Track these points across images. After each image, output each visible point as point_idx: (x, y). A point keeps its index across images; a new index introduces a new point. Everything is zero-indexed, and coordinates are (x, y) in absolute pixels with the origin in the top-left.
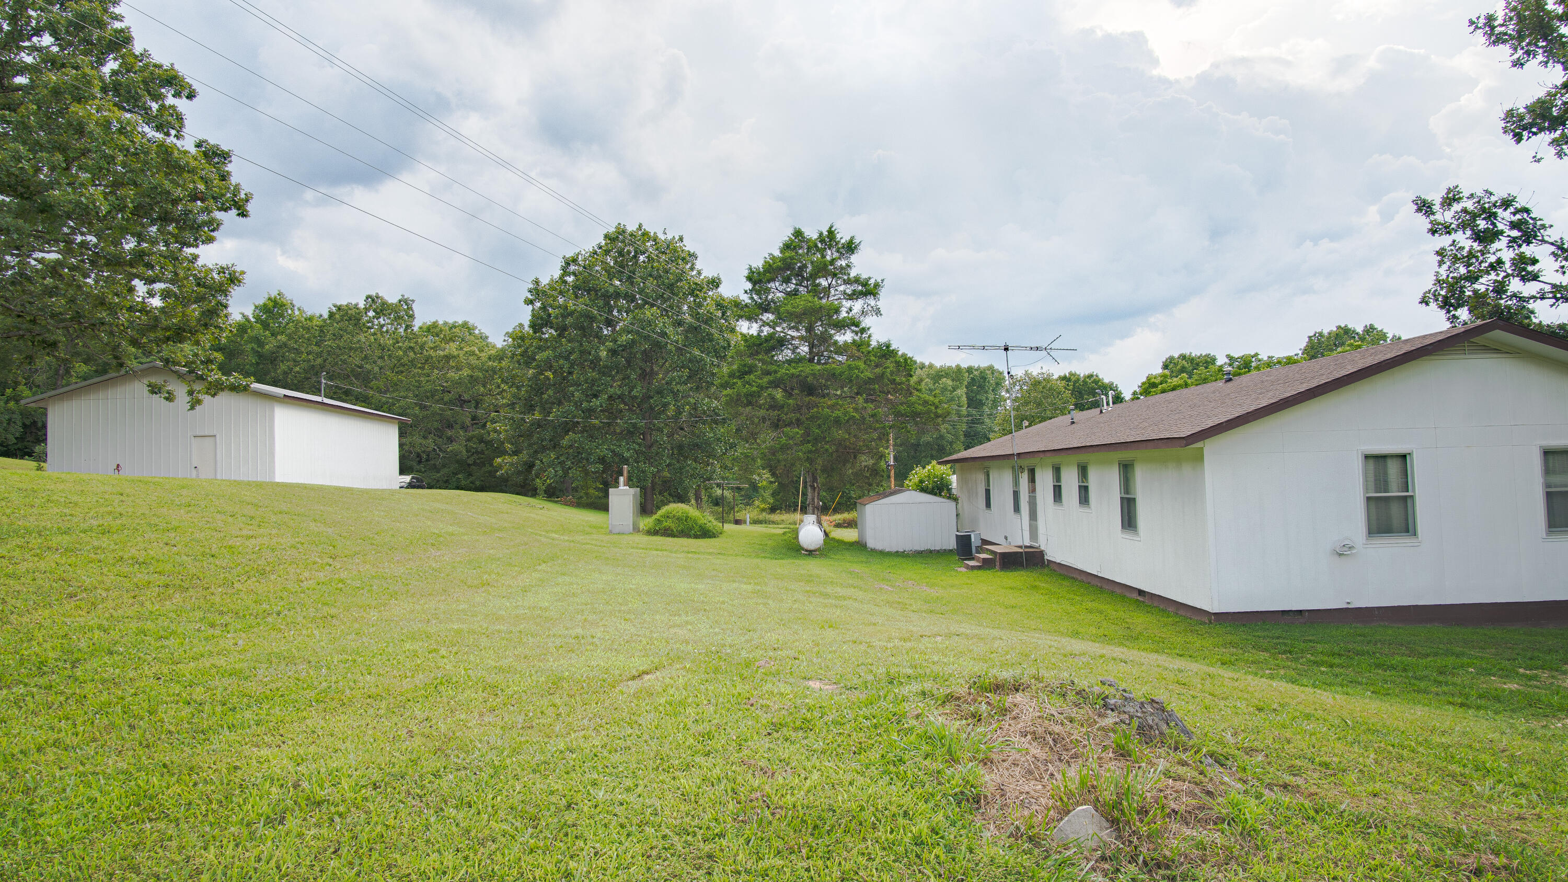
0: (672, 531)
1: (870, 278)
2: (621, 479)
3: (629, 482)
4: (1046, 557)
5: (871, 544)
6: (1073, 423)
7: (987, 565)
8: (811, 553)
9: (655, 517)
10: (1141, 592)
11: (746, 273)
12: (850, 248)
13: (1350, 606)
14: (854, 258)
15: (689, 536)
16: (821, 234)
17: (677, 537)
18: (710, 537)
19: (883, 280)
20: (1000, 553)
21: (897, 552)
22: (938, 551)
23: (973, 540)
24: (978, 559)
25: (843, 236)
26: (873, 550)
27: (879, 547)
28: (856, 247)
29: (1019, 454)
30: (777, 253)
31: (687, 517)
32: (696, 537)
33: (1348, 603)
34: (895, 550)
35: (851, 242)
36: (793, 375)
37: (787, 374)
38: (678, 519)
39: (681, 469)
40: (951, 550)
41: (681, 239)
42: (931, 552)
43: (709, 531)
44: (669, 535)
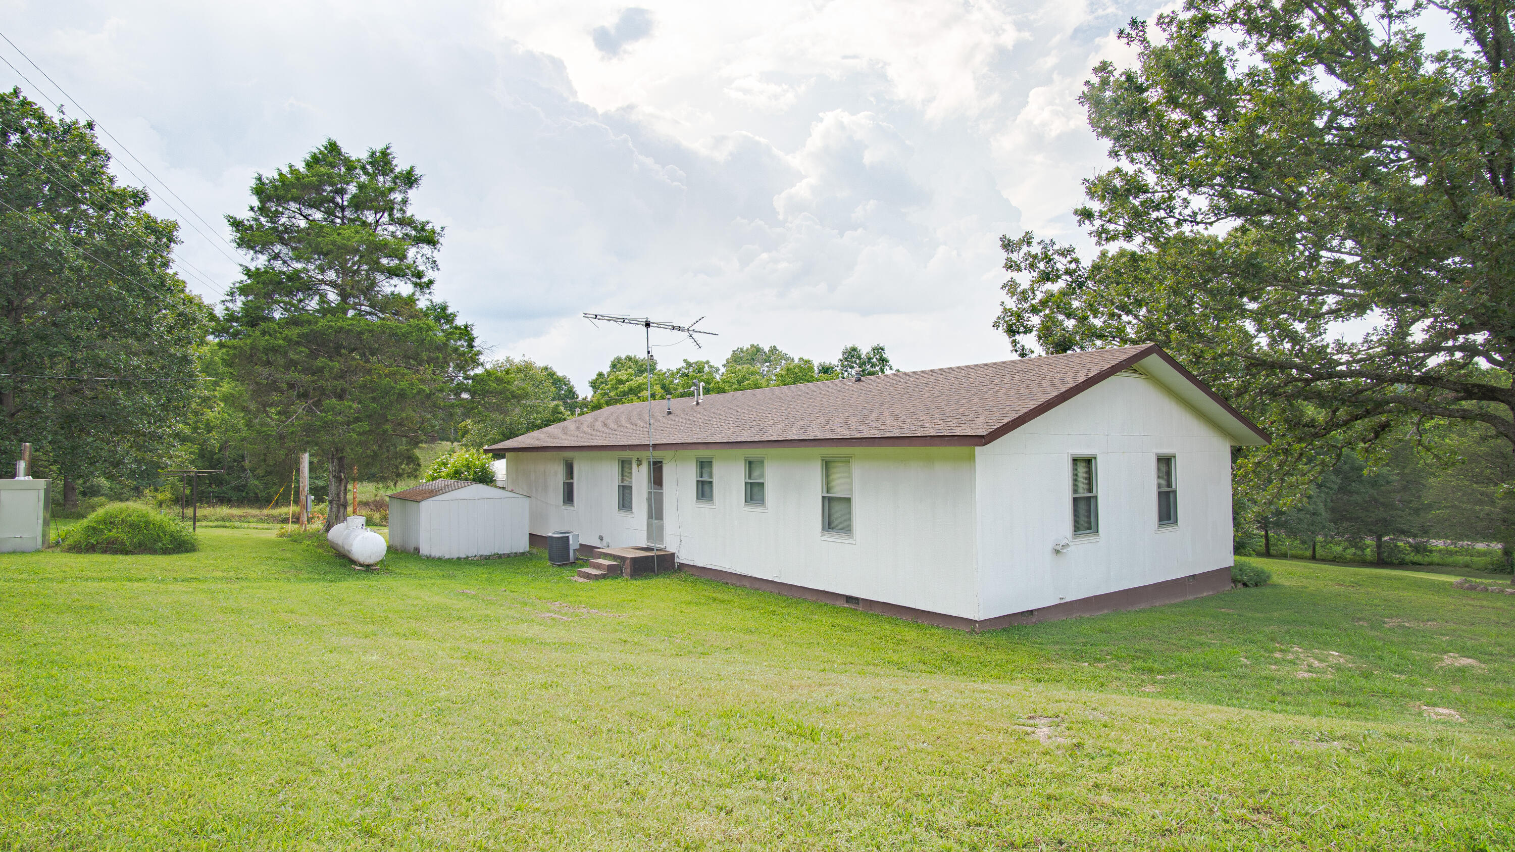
0: (123, 544)
1: (428, 223)
2: (22, 465)
3: (34, 472)
4: (677, 560)
5: (425, 550)
6: (669, 413)
7: (613, 572)
8: (368, 568)
9: (85, 522)
10: (849, 599)
11: (253, 183)
12: (409, 179)
13: (1062, 601)
14: (412, 194)
15: (153, 551)
16: (373, 154)
17: (133, 553)
18: (187, 551)
19: (443, 228)
20: (631, 558)
21: (459, 559)
22: (509, 555)
23: (571, 542)
24: (598, 566)
25: (401, 165)
26: (429, 558)
27: (436, 553)
28: (416, 181)
29: (655, 446)
30: (301, 167)
31: (148, 523)
32: (165, 551)
33: (1062, 599)
34: (455, 556)
35: (410, 172)
36: (341, 328)
37: (330, 327)
38: (131, 526)
39: (73, 448)
40: (523, 554)
41: (90, 126)
42: (500, 556)
43: (185, 542)
44: (116, 552)
